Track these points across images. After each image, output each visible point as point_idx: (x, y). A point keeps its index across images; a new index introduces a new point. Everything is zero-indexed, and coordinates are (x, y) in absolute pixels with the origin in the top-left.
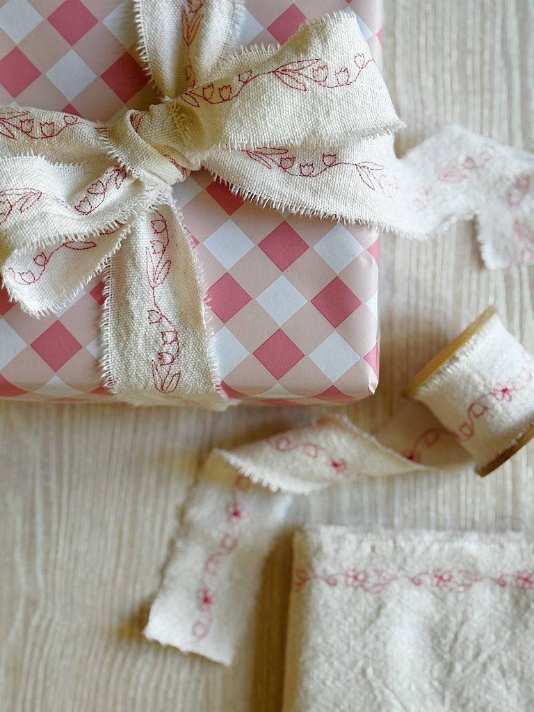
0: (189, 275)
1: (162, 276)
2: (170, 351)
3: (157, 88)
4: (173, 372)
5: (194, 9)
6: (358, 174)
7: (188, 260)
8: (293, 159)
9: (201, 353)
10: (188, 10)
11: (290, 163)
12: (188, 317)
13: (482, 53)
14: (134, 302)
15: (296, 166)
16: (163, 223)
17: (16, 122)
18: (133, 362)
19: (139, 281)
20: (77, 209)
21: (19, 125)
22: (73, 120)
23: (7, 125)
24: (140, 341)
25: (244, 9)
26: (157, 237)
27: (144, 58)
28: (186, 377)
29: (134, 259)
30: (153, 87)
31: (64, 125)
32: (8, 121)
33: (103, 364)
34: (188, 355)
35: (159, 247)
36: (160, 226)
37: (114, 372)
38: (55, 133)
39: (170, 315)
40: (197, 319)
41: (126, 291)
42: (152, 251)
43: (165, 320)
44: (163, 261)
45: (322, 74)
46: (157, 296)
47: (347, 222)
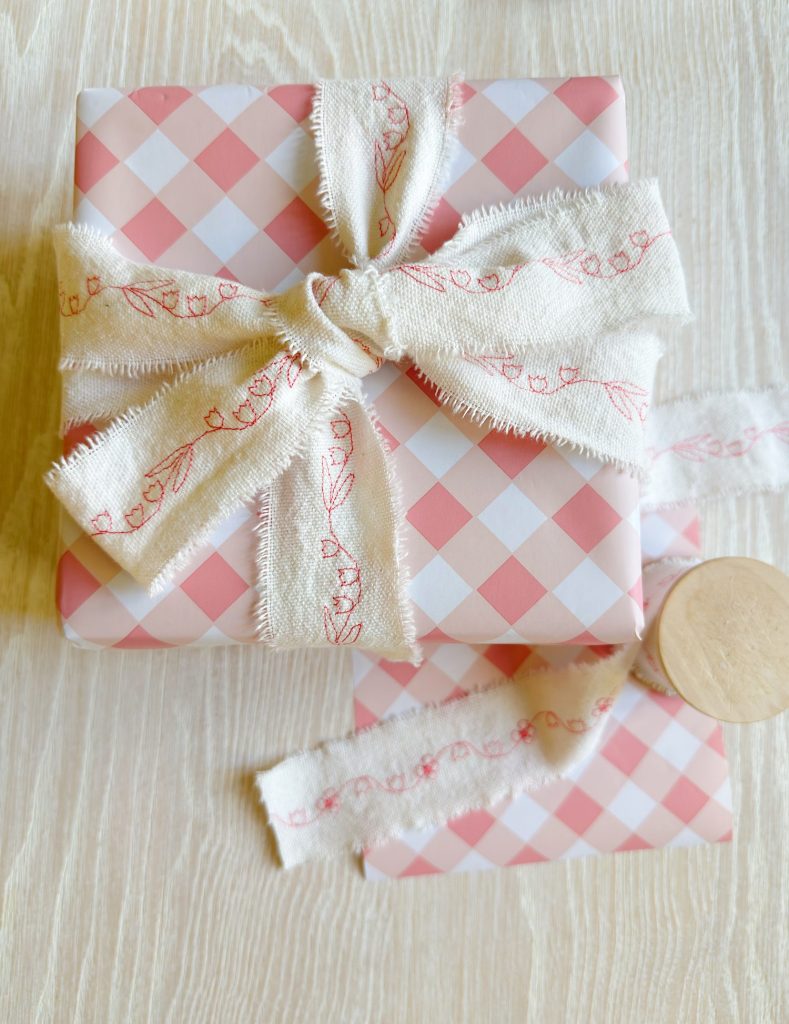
0: (382, 492)
1: (342, 494)
2: (349, 595)
3: (342, 246)
4: (352, 622)
5: (392, 145)
8: (520, 368)
9: (390, 599)
10: (384, 146)
11: (515, 372)
12: (376, 551)
14: (304, 528)
15: (524, 377)
16: (347, 425)
17: (157, 294)
18: (300, 609)
19: (311, 502)
21: (160, 299)
22: (231, 291)
23: (145, 298)
24: (310, 581)
26: (338, 443)
27: (326, 205)
28: (369, 630)
29: (306, 472)
30: (338, 244)
31: (219, 299)
32: (148, 293)
33: (260, 611)
34: (373, 599)
35: (340, 457)
36: (343, 428)
37: (273, 622)
38: (207, 311)
39: (350, 547)
40: (388, 553)
41: (294, 514)
42: (330, 461)
43: (343, 553)
44: (345, 474)
46: (334, 521)
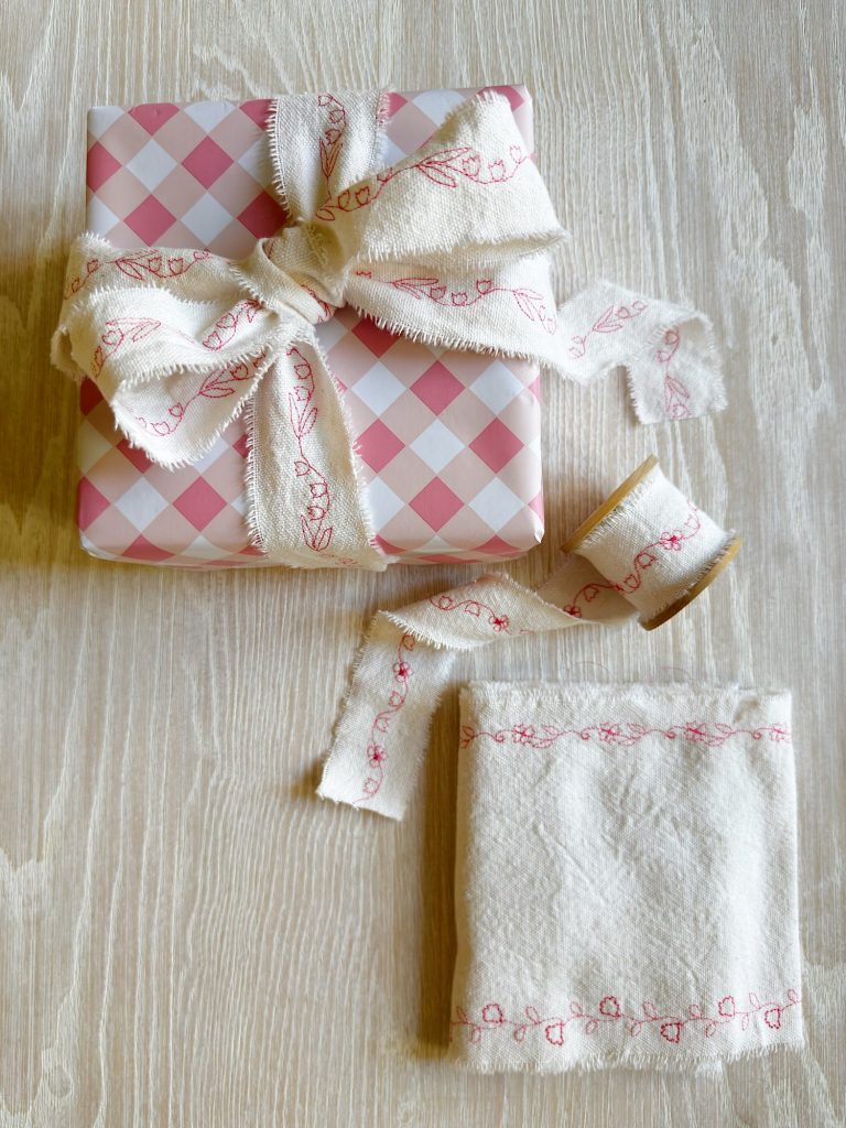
0: (337, 422)
1: (308, 424)
2: (320, 505)
4: (323, 527)
5: (333, 140)
6: (516, 302)
7: (335, 405)
8: (444, 289)
9: (353, 505)
10: (326, 142)
11: (440, 293)
12: (338, 467)
13: (626, 217)
14: (279, 453)
15: (448, 295)
16: (307, 367)
17: (144, 261)
18: (281, 518)
19: (283, 430)
20: (205, 345)
21: (147, 264)
22: (204, 256)
23: (134, 266)
24: (288, 496)
25: (386, 137)
26: (301, 383)
27: (280, 191)
28: (338, 532)
29: (276, 406)
31: (193, 259)
32: (137, 262)
33: (250, 520)
34: (339, 509)
35: (304, 394)
36: (304, 371)
37: (261, 529)
38: (184, 269)
39: (318, 466)
40: (348, 468)
41: (270, 442)
42: (296, 397)
43: (313, 471)
44: (309, 408)
45: (473, 166)
46: (303, 446)
47: (505, 354)
